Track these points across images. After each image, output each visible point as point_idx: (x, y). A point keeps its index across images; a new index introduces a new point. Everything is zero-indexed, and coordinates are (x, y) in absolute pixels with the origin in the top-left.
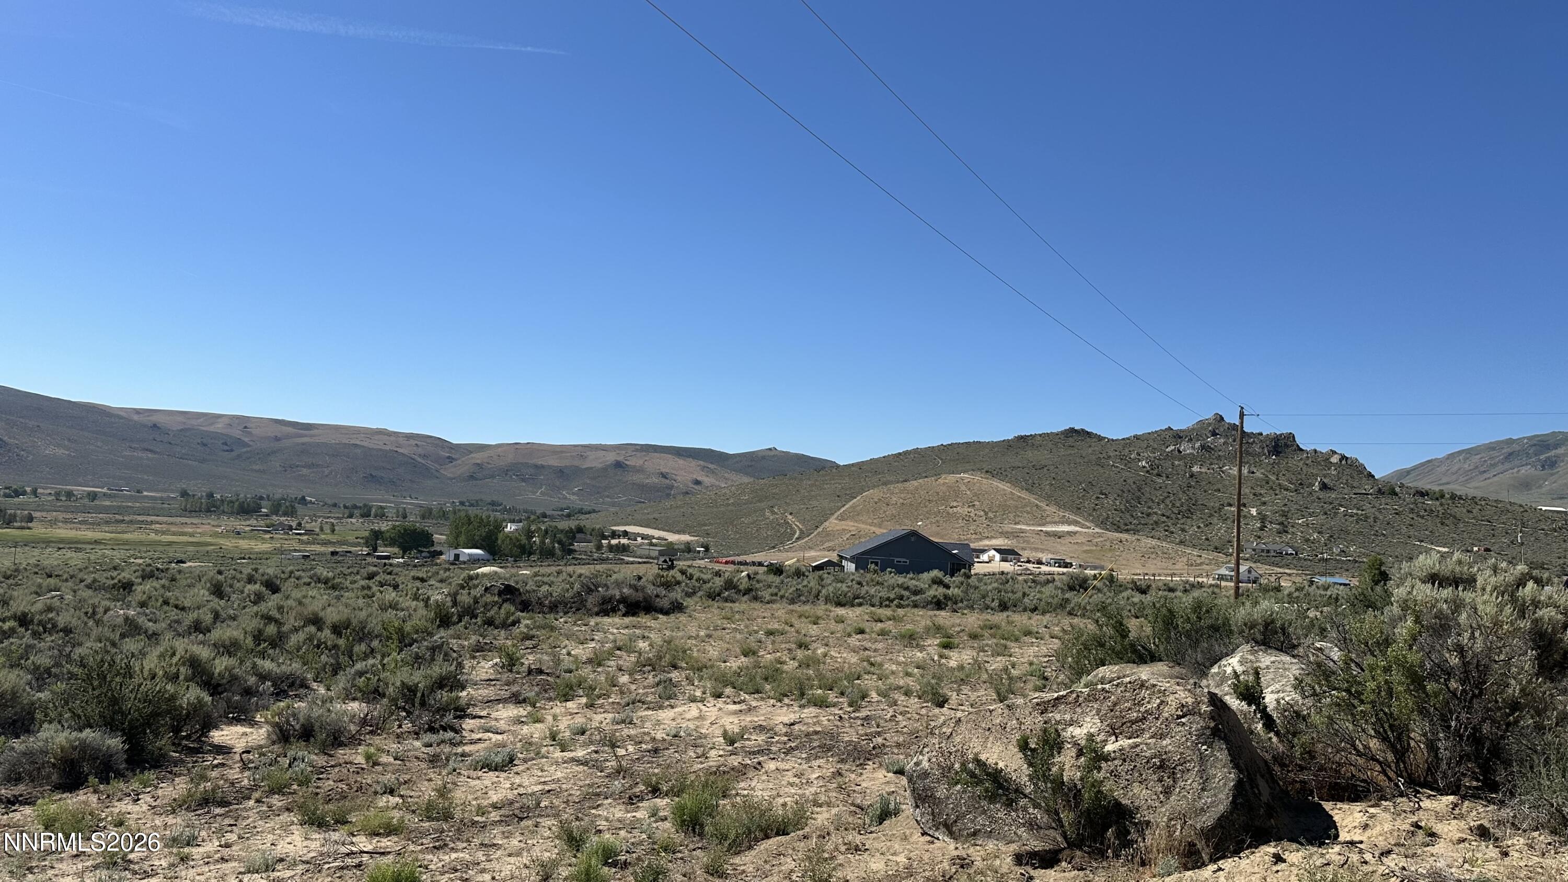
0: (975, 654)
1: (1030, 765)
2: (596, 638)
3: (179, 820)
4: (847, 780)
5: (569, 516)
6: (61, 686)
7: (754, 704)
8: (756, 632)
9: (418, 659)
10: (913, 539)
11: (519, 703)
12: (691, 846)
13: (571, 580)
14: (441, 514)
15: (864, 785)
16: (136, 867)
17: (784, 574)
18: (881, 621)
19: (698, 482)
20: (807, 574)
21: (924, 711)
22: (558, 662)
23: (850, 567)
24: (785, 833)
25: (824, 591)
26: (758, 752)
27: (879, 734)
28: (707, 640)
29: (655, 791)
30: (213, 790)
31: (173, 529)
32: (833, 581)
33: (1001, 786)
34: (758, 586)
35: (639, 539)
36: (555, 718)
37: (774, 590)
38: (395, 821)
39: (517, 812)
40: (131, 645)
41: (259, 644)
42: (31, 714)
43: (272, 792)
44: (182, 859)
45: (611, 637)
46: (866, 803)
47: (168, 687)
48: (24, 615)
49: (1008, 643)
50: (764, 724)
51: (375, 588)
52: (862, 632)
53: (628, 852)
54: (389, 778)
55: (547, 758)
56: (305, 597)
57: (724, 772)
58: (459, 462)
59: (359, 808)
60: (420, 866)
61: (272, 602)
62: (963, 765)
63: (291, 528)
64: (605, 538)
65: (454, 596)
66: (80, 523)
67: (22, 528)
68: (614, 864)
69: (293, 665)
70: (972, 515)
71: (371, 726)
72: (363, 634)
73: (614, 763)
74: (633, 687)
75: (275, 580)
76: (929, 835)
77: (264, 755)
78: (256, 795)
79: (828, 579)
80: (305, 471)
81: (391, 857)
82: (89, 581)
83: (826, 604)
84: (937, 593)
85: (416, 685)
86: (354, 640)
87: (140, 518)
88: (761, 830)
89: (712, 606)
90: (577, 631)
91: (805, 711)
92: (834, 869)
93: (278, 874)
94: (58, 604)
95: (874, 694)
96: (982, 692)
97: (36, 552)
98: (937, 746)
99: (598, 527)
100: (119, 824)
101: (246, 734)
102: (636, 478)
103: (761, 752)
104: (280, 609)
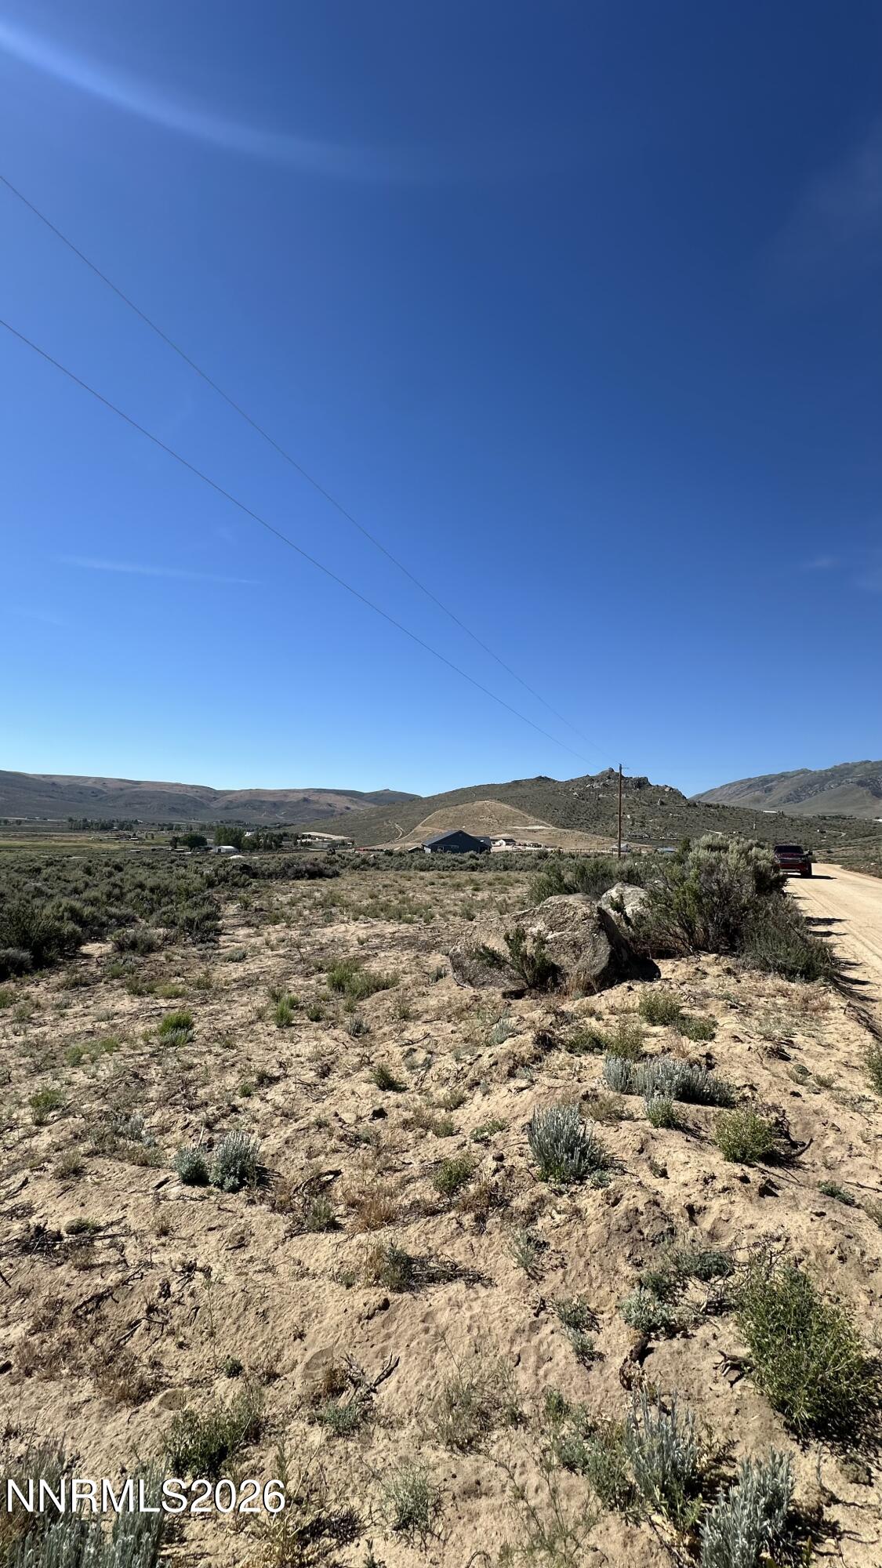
0: (490, 893)
1: (510, 947)
2: (292, 891)
3: (61, 995)
4: (421, 960)
5: (279, 827)
7: (375, 923)
8: (378, 886)
9: (195, 904)
10: (460, 835)
11: (250, 926)
12: (338, 997)
13: (280, 861)
14: (210, 827)
15: (430, 962)
16: (35, 1021)
17: (394, 855)
18: (443, 878)
19: (348, 808)
20: (405, 855)
21: (461, 923)
22: (271, 904)
23: (428, 850)
24: (387, 988)
25: (414, 864)
27: (439, 936)
28: (351, 891)
29: (320, 970)
30: (81, 978)
31: (65, 839)
32: (419, 858)
33: (496, 959)
34: (379, 862)
35: (317, 839)
36: (269, 933)
37: (387, 864)
38: (180, 990)
39: (246, 983)
40: (38, 902)
41: (110, 899)
43: (113, 977)
44: (61, 1016)
45: (300, 891)
46: (430, 971)
47: (57, 924)
49: (507, 887)
50: (380, 933)
51: (174, 868)
52: (433, 884)
53: (304, 1001)
54: (178, 968)
55: (264, 954)
56: (136, 873)
57: (357, 959)
58: (220, 800)
59: (161, 984)
60: (193, 1014)
61: (117, 877)
62: (477, 949)
63: (130, 837)
64: (299, 839)
65: (216, 871)
66: (12, 837)
68: (297, 1008)
69: (129, 909)
70: (491, 822)
71: (169, 941)
72: (167, 892)
73: (299, 956)
74: (311, 917)
75: (120, 864)
76: (461, 986)
77: (110, 958)
78: (105, 979)
79: (416, 857)
80: (137, 806)
81: (177, 1010)
82: (16, 868)
83: (415, 870)
84: (472, 863)
85: (194, 918)
86: (161, 895)
87: (46, 833)
88: (375, 987)
89: (355, 873)
90: (282, 888)
91: (401, 926)
92: (411, 1005)
93: (115, 1021)
95: (437, 916)
96: (491, 912)
98: (465, 941)
99: (295, 833)
100: (27, 998)
101: (100, 947)
102: (316, 807)
103: (377, 948)
104: (122, 880)
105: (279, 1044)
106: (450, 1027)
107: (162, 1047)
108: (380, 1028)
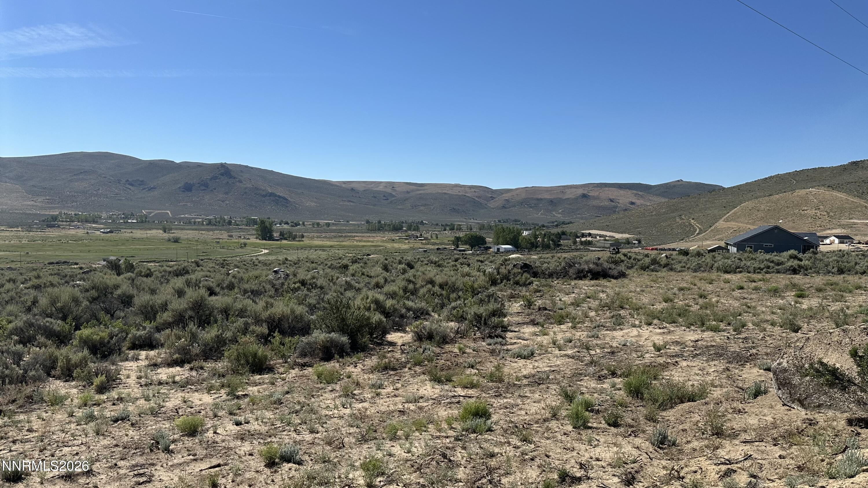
0: (820, 301)
1: (859, 366)
2: (575, 291)
3: (375, 376)
4: (733, 373)
5: (557, 226)
6: (320, 313)
7: (672, 329)
8: (672, 289)
9: (481, 301)
10: (776, 231)
11: (535, 325)
12: (636, 405)
13: (560, 260)
14: (489, 227)
15: (744, 376)
16: (357, 397)
17: (690, 255)
18: (755, 282)
19: (632, 203)
20: (704, 254)
21: (784, 335)
22: (554, 303)
23: (733, 250)
24: (693, 401)
25: (716, 264)
26: (676, 356)
27: (754, 347)
28: (641, 293)
29: (614, 374)
30: (389, 363)
31: (364, 239)
32: (722, 258)
33: (837, 378)
34: (672, 262)
35: (598, 237)
36: (555, 333)
37: (683, 264)
38: (475, 382)
39: (537, 380)
40: (349, 294)
41: (406, 294)
42: (309, 326)
43: (416, 365)
44: (377, 395)
45: (584, 291)
46: (745, 386)
47: (366, 313)
48: (303, 280)
49: (844, 294)
50: (679, 340)
51: (459, 266)
52: (742, 288)
53: (599, 405)
54: (471, 360)
55: (551, 353)
56: (426, 270)
57: (655, 366)
58: (497, 199)
59: (457, 374)
60: (489, 405)
61: (410, 273)
62: (811, 365)
63: (417, 237)
64: (578, 237)
65: (498, 269)
66: (324, 237)
67: (300, 241)
68: (592, 411)
69: (422, 304)
70: (818, 214)
71: (461, 334)
72: (454, 289)
73: (589, 358)
74: (598, 318)
75: (411, 262)
76: (788, 406)
77: (411, 347)
78: (409, 366)
79: (719, 257)
80: (422, 208)
81: (474, 399)
82: (329, 265)
83: (718, 272)
84: (793, 264)
85: (482, 314)
86: (450, 291)
87: (349, 234)
88: (679, 398)
89: (644, 274)
90: (565, 288)
91: (705, 333)
92: (725, 421)
93: (421, 404)
94: (317, 275)
95: (750, 325)
96: (825, 324)
97: (306, 252)
98: (793, 354)
99: (574, 231)
100: (349, 377)
101: (402, 337)
102: (595, 203)
103: (677, 356)
104: (414, 276)
105: (576, 445)
106: (777, 451)
107: (464, 433)
108: (688, 442)
